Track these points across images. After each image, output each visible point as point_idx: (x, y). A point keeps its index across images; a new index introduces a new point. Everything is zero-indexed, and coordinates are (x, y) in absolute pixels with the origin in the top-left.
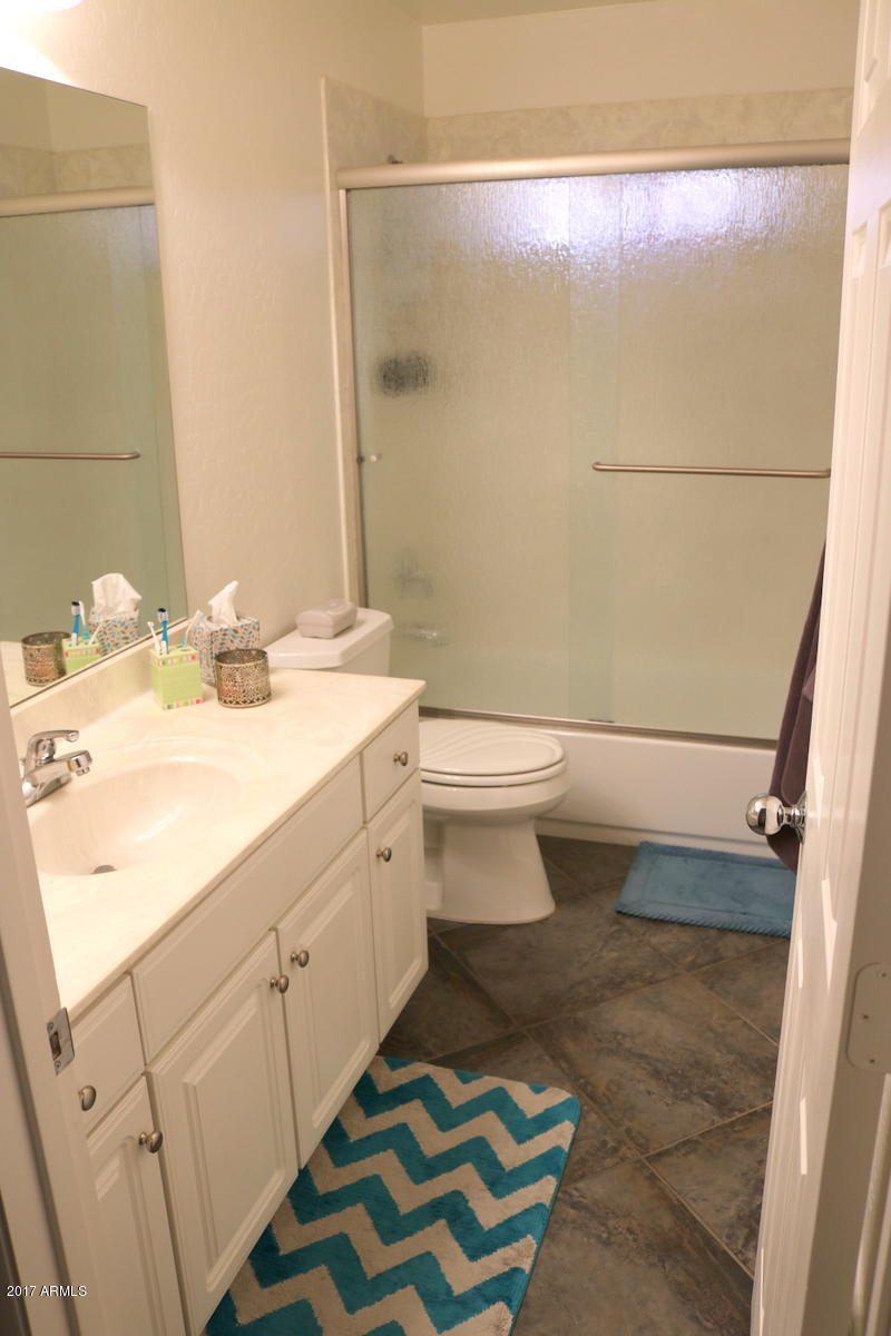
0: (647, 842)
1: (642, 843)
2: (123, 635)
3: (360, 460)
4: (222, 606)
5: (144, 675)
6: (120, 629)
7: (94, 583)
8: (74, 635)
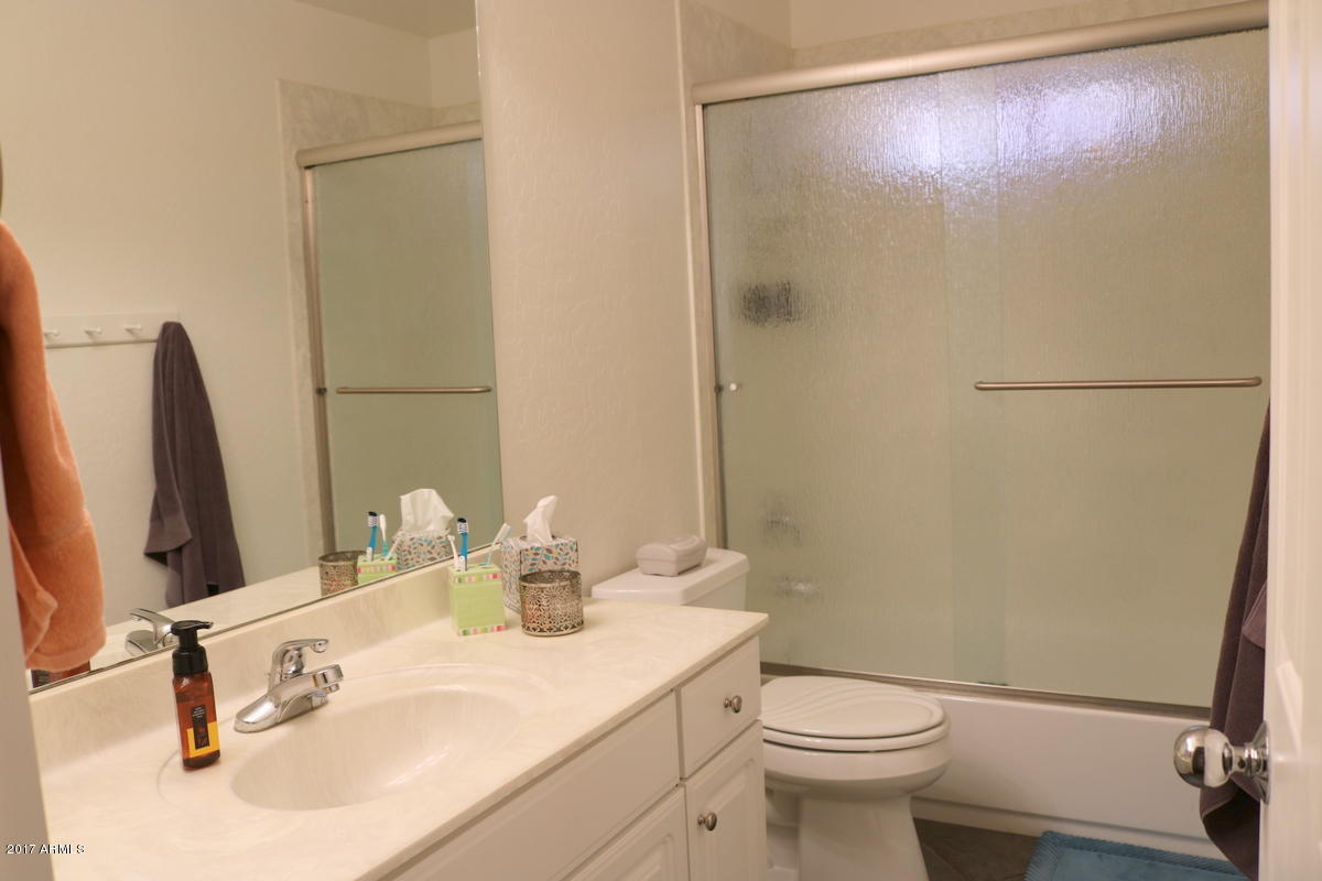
0: (1051, 832)
1: (1045, 833)
2: (429, 556)
3: (719, 389)
4: (538, 525)
5: (442, 599)
6: (426, 548)
7: (402, 497)
8: (369, 550)
